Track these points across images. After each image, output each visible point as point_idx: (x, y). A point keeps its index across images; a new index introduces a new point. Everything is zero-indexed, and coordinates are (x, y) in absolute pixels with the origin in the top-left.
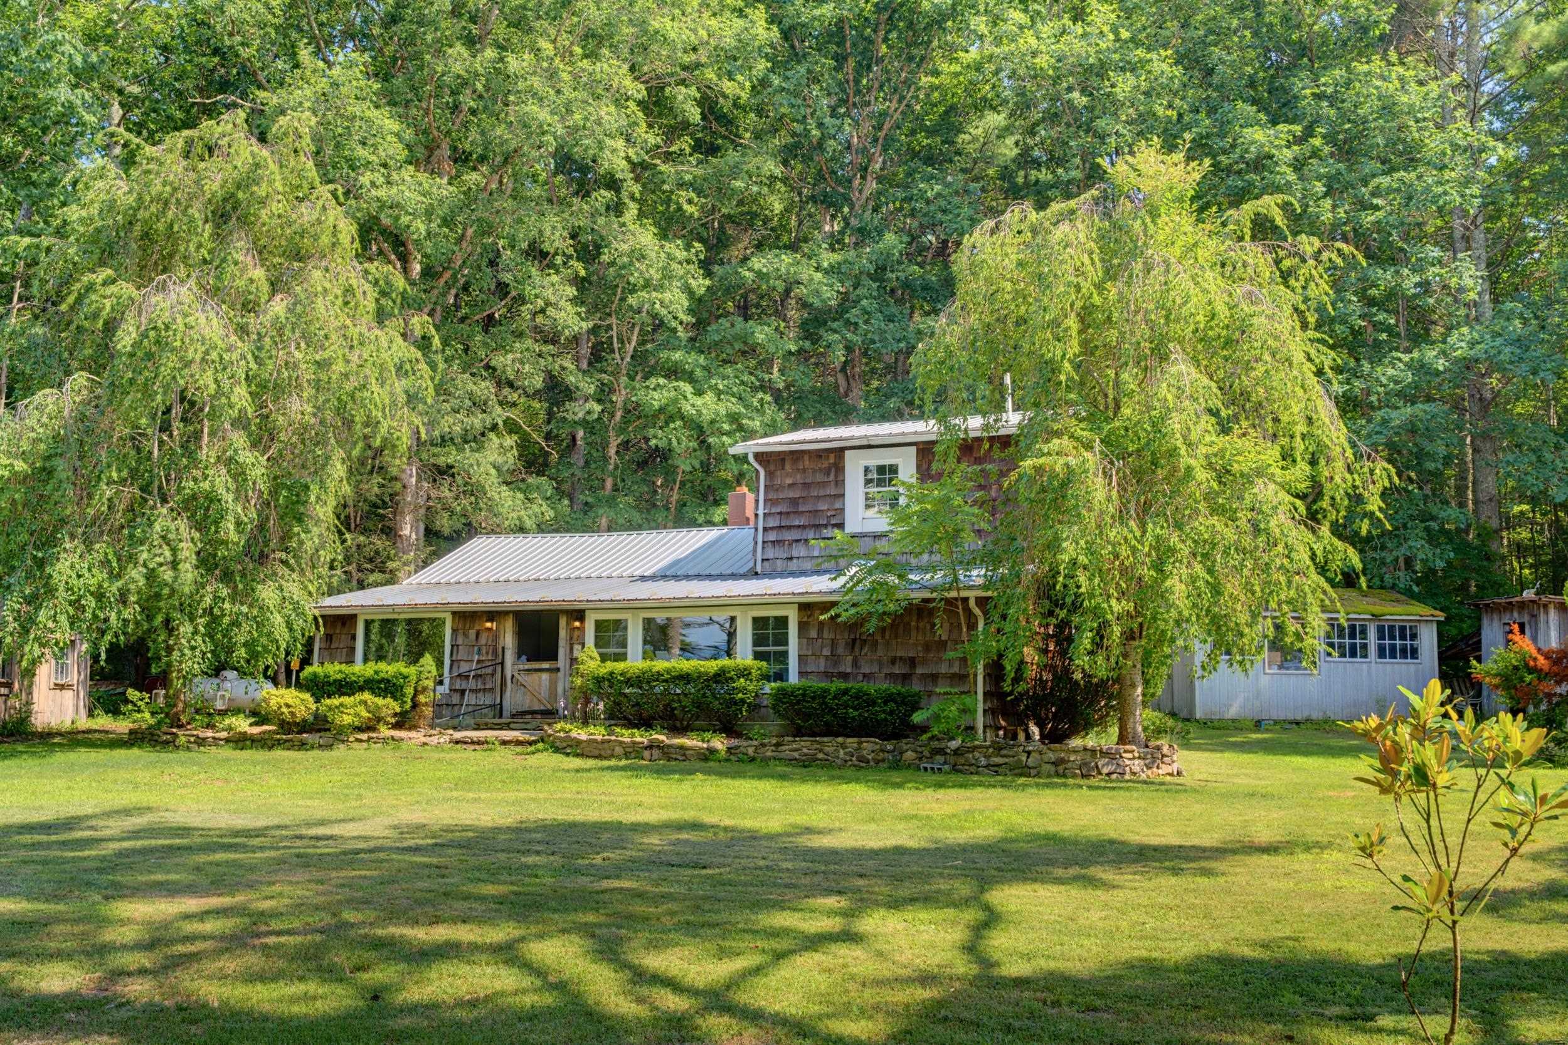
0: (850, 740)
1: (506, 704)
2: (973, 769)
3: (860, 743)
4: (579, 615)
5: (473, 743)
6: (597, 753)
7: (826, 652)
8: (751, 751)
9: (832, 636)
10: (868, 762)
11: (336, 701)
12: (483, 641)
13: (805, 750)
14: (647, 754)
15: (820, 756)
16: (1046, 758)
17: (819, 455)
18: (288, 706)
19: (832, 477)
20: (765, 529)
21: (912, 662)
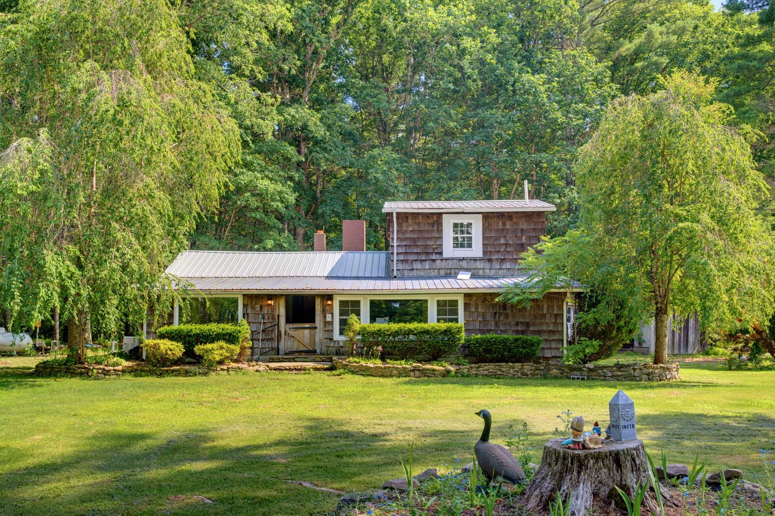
0: (516, 364)
1: (282, 347)
2: (602, 378)
3: (522, 366)
4: (330, 297)
5: (286, 369)
6: (380, 374)
7: (480, 319)
8: (465, 371)
9: (483, 310)
10: (527, 375)
11: (209, 346)
12: (265, 311)
13: (491, 370)
14: (412, 374)
15: (499, 373)
16: (643, 372)
17: (428, 216)
18: (171, 350)
19: (435, 228)
20: (398, 254)
21: (528, 324)
